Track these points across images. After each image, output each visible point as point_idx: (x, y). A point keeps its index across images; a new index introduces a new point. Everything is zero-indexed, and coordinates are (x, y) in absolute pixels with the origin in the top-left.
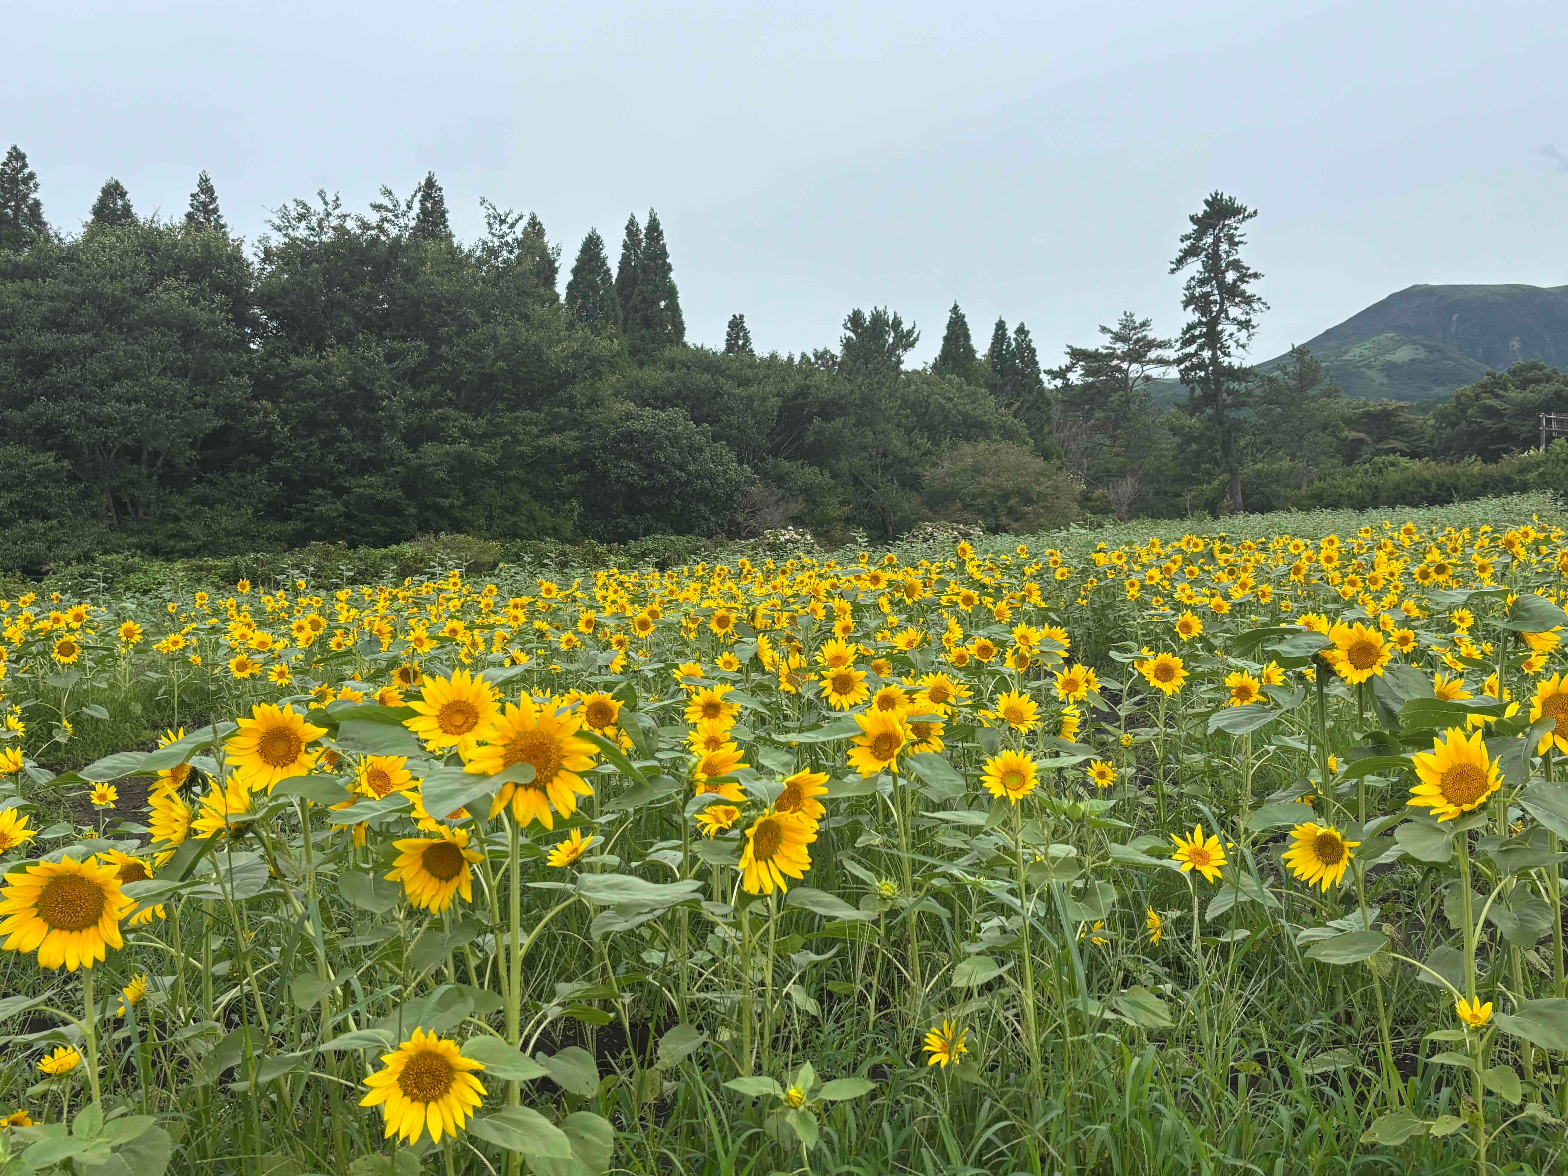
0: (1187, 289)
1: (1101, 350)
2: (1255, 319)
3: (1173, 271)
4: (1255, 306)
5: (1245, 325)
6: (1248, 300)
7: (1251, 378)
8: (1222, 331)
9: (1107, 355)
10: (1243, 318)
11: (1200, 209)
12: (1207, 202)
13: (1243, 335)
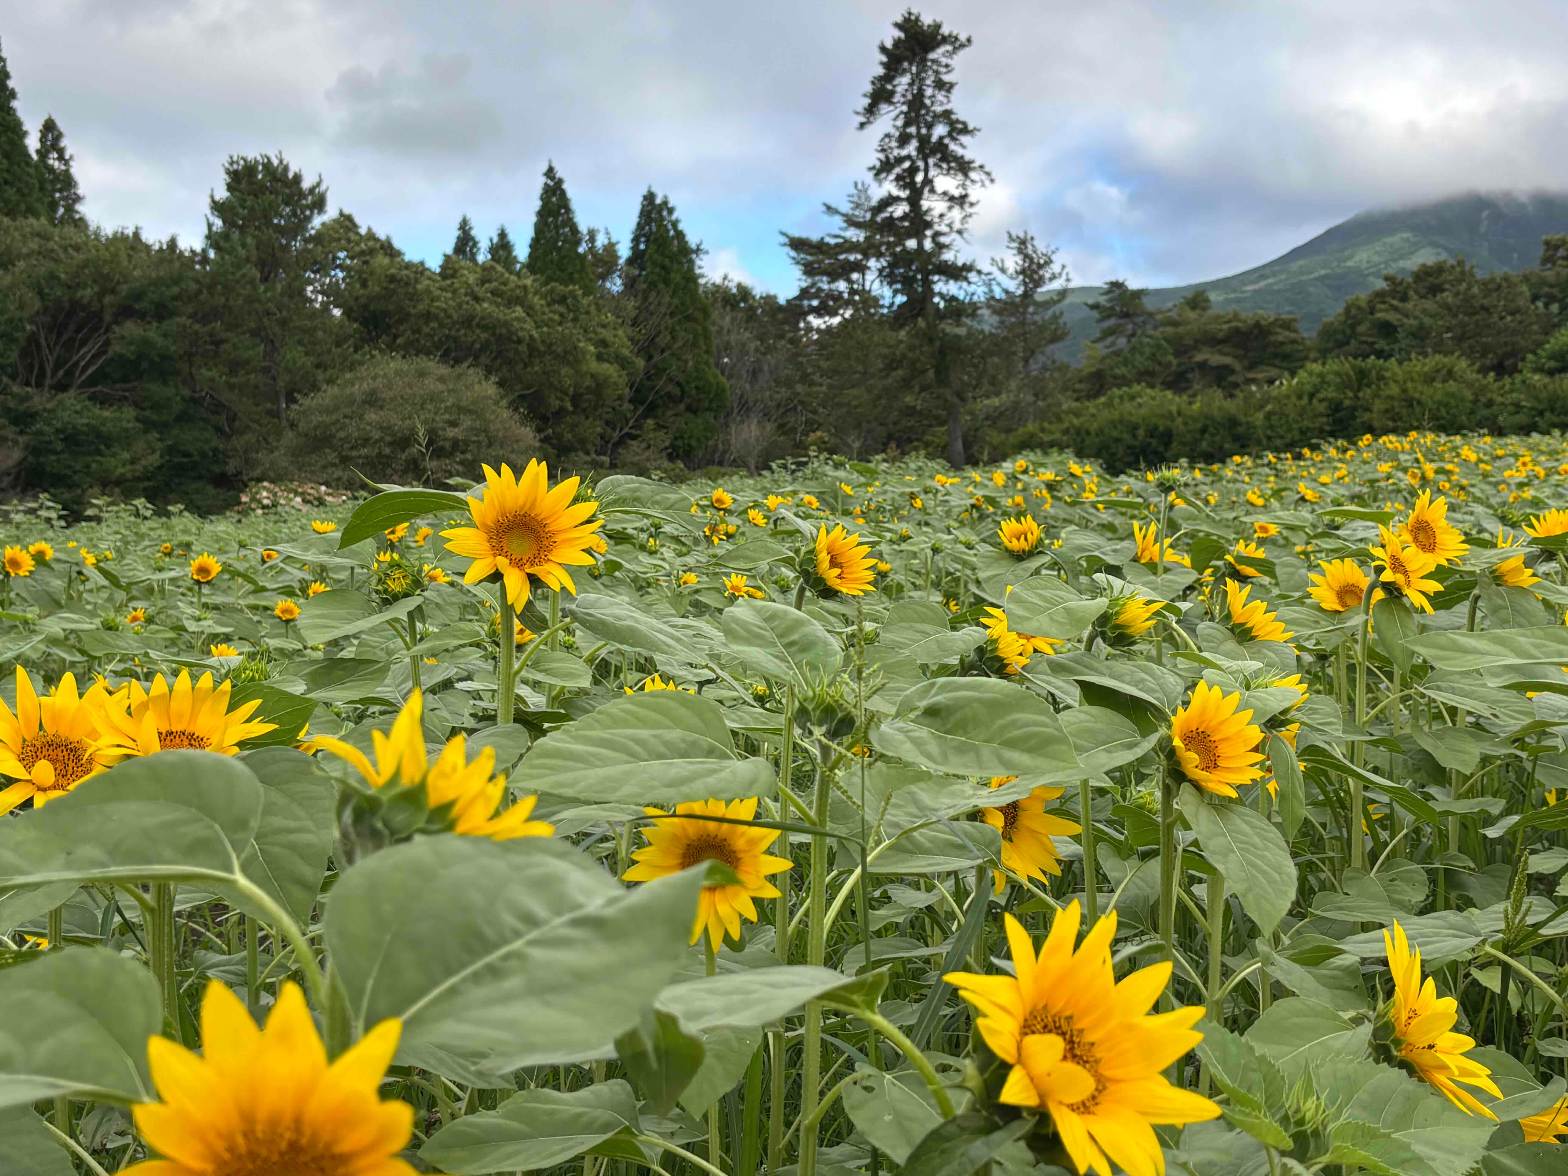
0: (883, 150)
1: (828, 240)
2: (975, 193)
3: (862, 125)
4: (973, 175)
5: (961, 201)
6: (963, 167)
7: (973, 276)
8: (929, 210)
9: (837, 245)
10: (956, 193)
11: (890, 35)
12: (897, 25)
13: (956, 214)
